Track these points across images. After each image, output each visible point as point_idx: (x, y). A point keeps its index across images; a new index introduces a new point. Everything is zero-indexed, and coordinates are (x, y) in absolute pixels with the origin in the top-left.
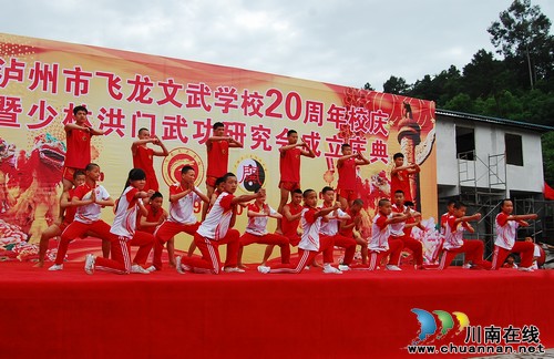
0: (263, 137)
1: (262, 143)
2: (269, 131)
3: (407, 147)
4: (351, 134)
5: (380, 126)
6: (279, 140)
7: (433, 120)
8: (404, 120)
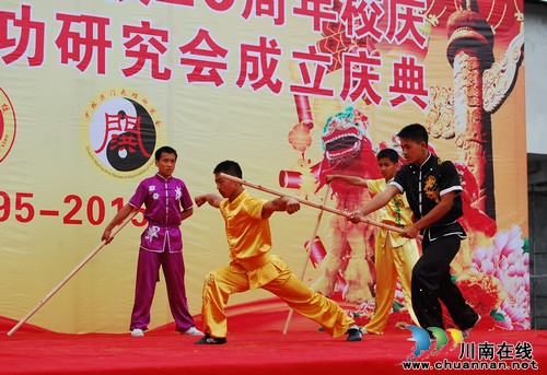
0: (152, 49)
1: (148, 62)
2: (164, 35)
3: (466, 73)
4: (348, 42)
5: (409, 26)
6: (188, 55)
7: (519, 15)
8: (458, 14)
